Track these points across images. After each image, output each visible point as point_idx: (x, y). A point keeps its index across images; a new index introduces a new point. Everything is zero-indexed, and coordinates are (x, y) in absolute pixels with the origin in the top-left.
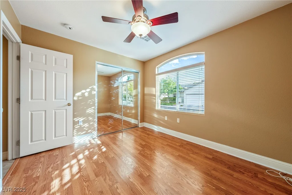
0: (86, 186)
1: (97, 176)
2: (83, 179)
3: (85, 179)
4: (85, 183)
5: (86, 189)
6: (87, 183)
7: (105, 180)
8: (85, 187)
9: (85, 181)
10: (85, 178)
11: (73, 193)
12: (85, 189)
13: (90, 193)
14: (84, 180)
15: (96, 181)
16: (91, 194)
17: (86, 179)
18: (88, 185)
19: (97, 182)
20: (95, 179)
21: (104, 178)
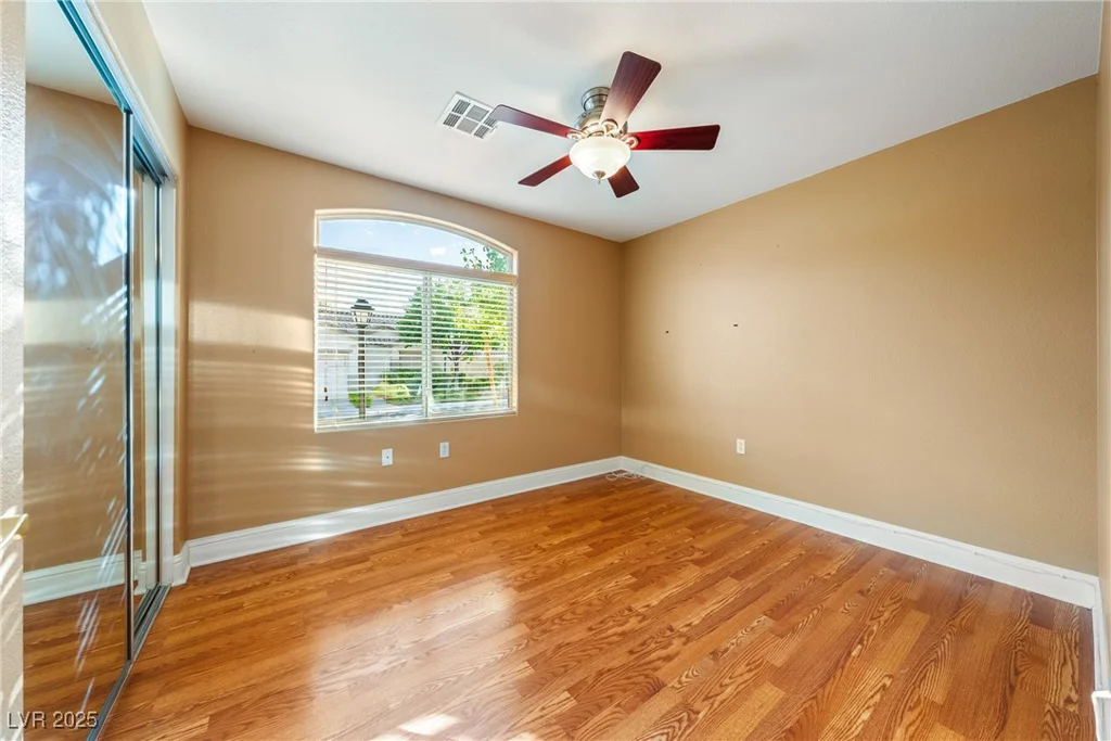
0: (712, 704)
1: (657, 687)
2: (683, 733)
3: (684, 724)
4: (701, 716)
5: (720, 698)
6: (696, 706)
7: (669, 658)
8: (715, 706)
9: (693, 716)
10: (676, 724)
11: (750, 735)
12: (722, 702)
13: (727, 681)
14: (688, 726)
15: (680, 682)
16: (730, 678)
17: (680, 721)
18: (704, 700)
19: (684, 679)
20: (673, 687)
21: (660, 662)
